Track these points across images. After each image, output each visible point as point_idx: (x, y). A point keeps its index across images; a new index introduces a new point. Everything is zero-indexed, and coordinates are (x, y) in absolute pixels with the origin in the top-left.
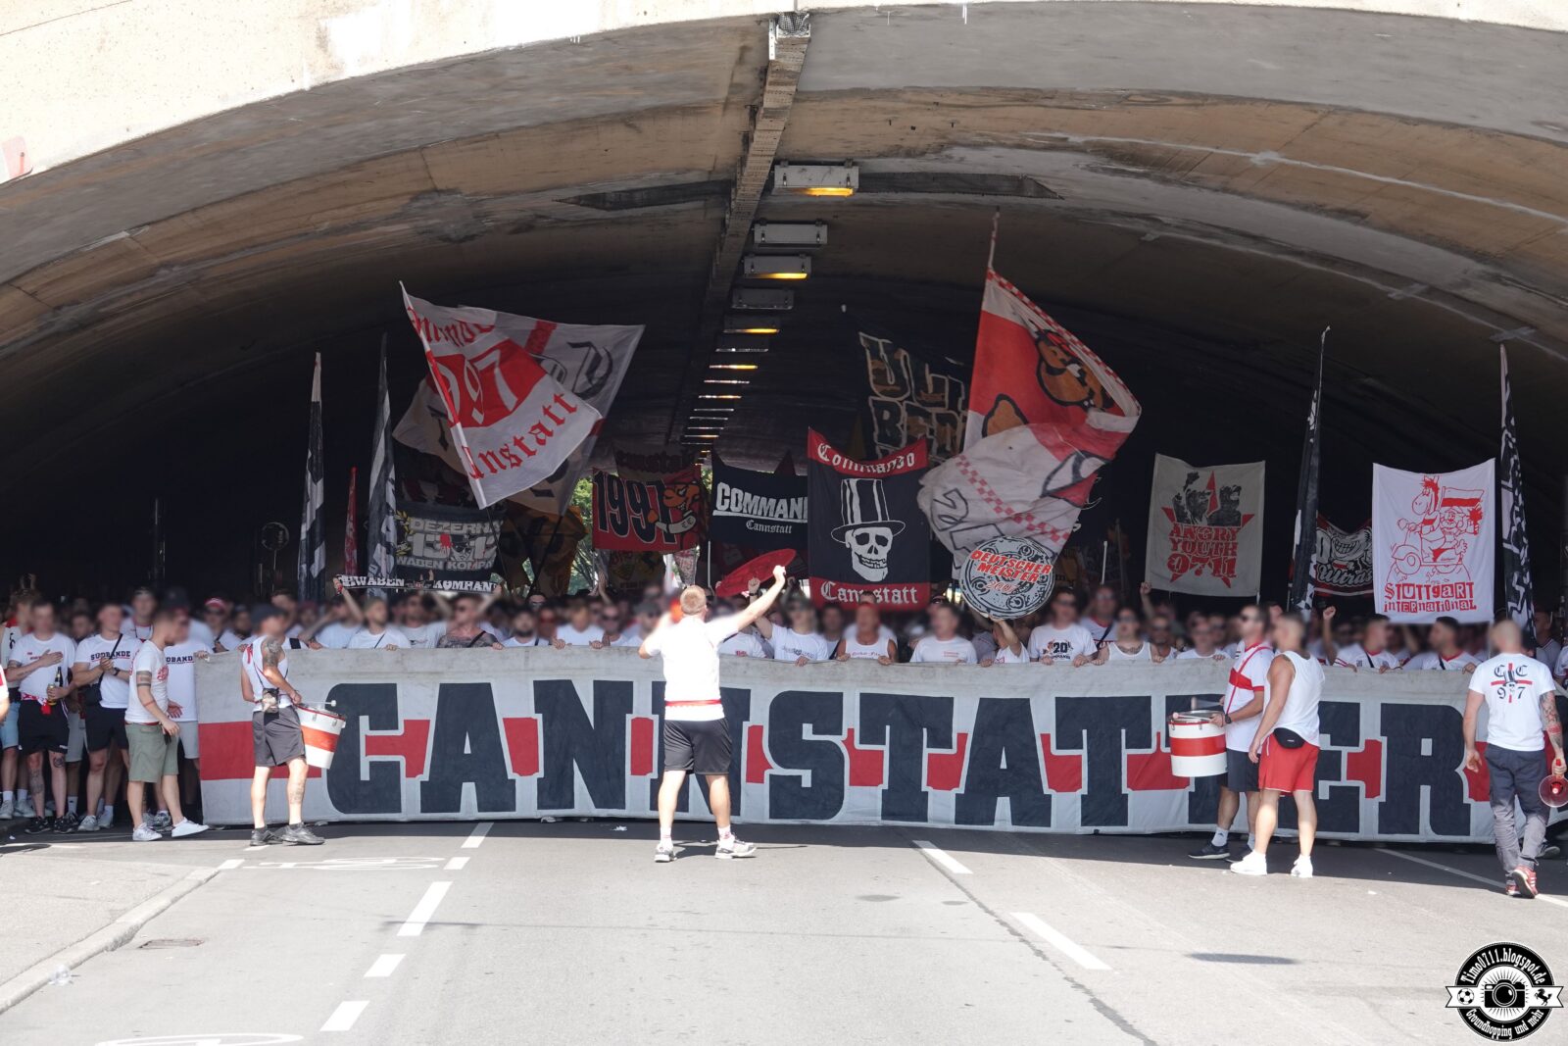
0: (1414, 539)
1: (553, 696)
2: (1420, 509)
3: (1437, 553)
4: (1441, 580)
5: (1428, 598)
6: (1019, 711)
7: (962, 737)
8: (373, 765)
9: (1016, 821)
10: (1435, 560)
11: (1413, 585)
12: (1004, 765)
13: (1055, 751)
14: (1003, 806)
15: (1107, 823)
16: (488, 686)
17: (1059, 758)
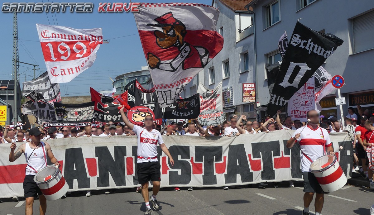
1: (101, 151)
6: (241, 148)
7: (225, 158)
9: (243, 181)
12: (238, 164)
13: (253, 159)
14: (239, 177)
15: (269, 179)
16: (80, 149)
17: (254, 161)
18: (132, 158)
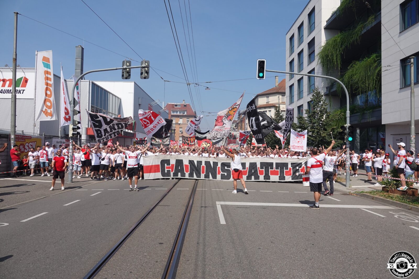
1: (191, 162)
6: (255, 164)
7: (247, 168)
8: (167, 170)
9: (255, 179)
12: (253, 172)
13: (260, 169)
14: (253, 177)
15: (267, 179)
16: (182, 160)
17: (260, 170)
18: (204, 166)
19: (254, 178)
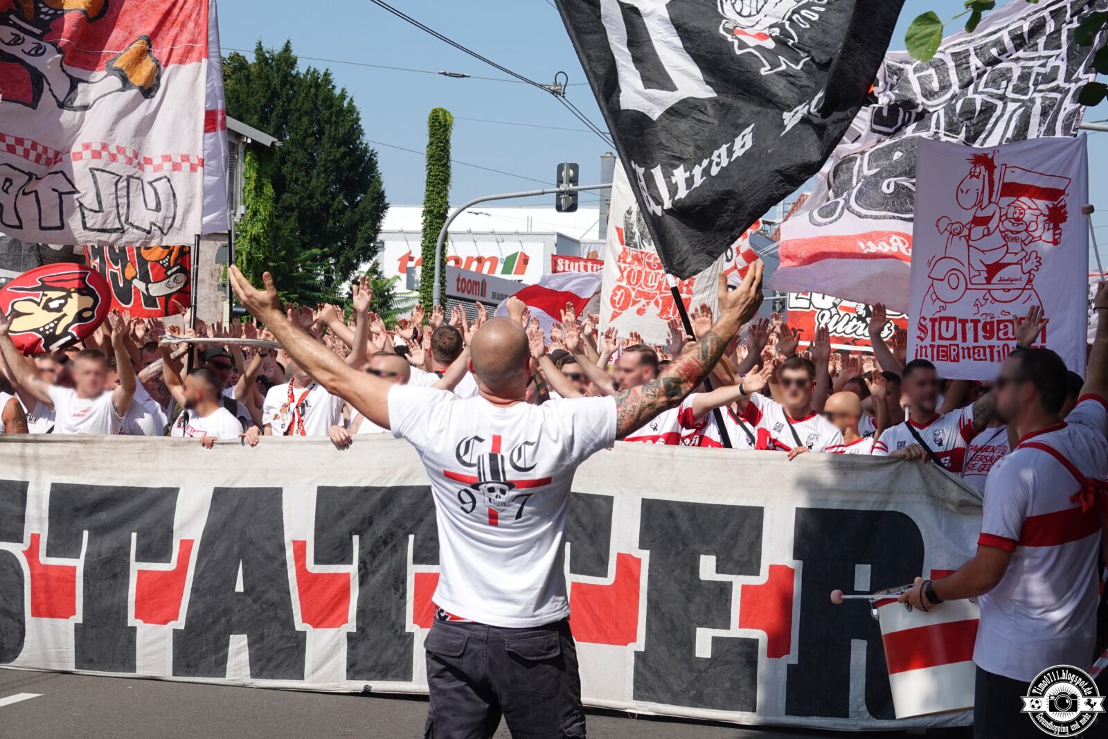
0: (958, 247)
2: (969, 200)
3: (993, 269)
4: (996, 311)
5: (976, 340)
6: (267, 505)
7: (186, 545)
9: (258, 671)
10: (989, 281)
11: (954, 319)
12: (239, 587)
13: (312, 567)
15: (382, 676)
17: (317, 577)
19: (245, 656)
